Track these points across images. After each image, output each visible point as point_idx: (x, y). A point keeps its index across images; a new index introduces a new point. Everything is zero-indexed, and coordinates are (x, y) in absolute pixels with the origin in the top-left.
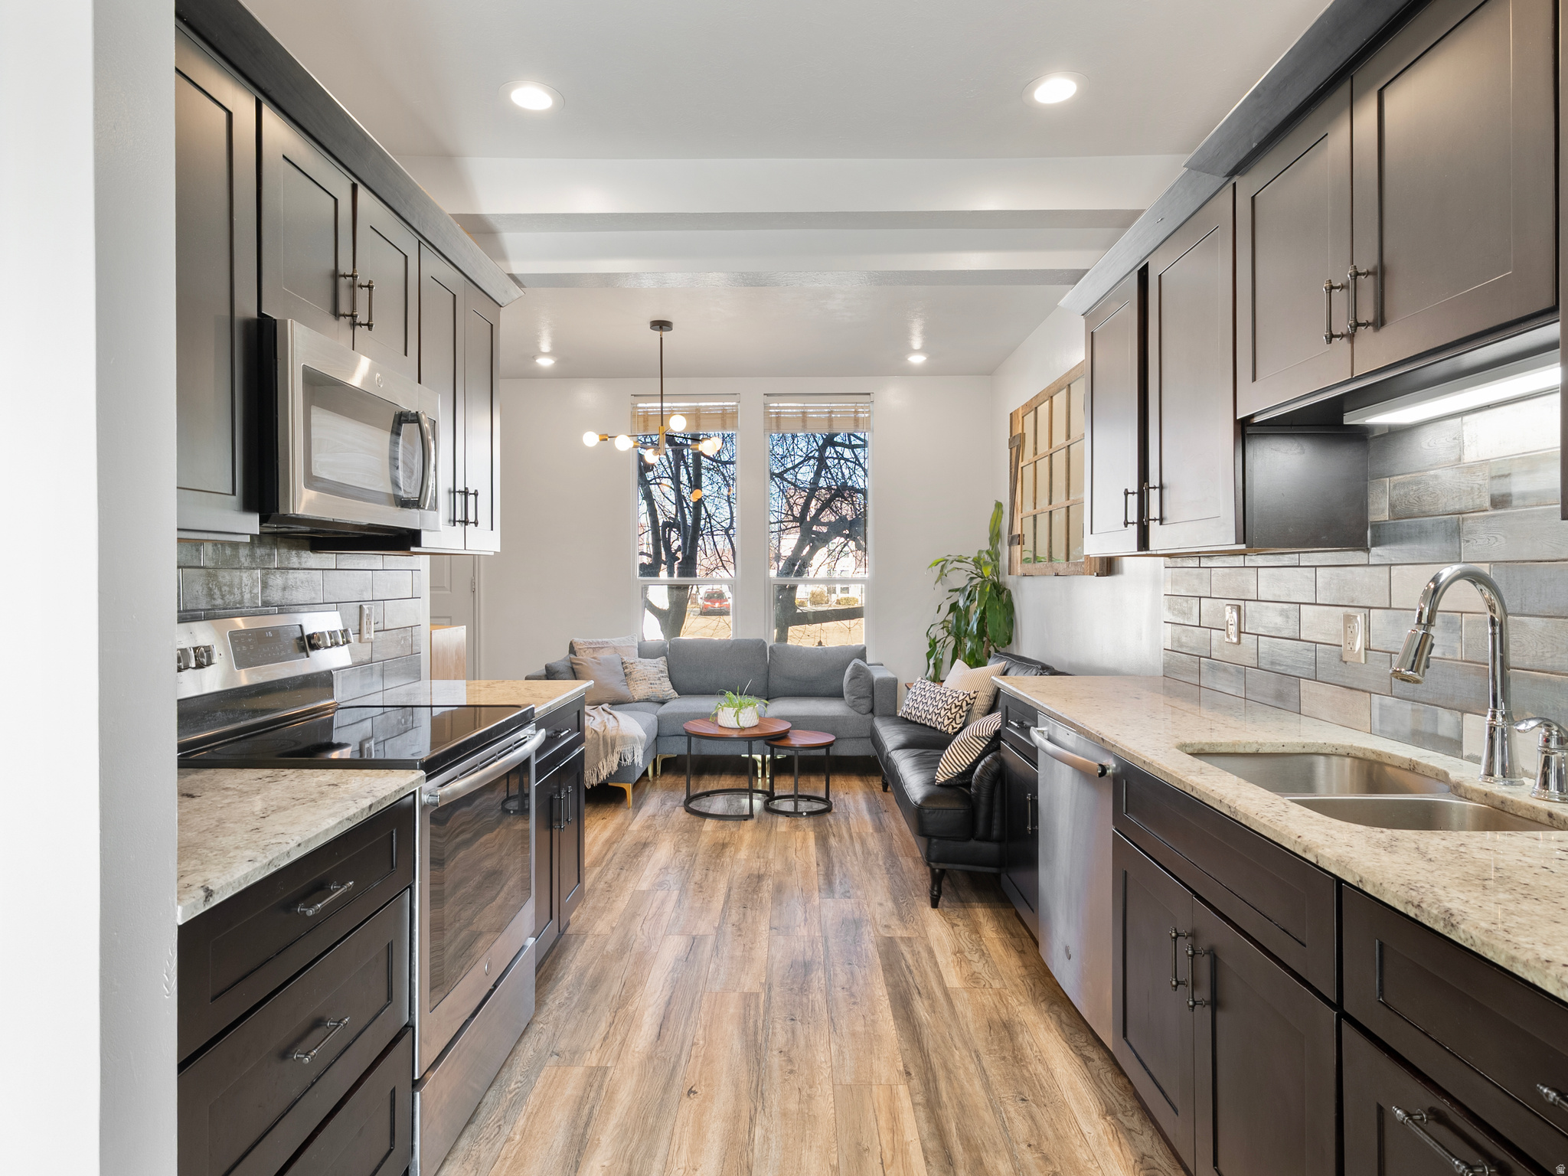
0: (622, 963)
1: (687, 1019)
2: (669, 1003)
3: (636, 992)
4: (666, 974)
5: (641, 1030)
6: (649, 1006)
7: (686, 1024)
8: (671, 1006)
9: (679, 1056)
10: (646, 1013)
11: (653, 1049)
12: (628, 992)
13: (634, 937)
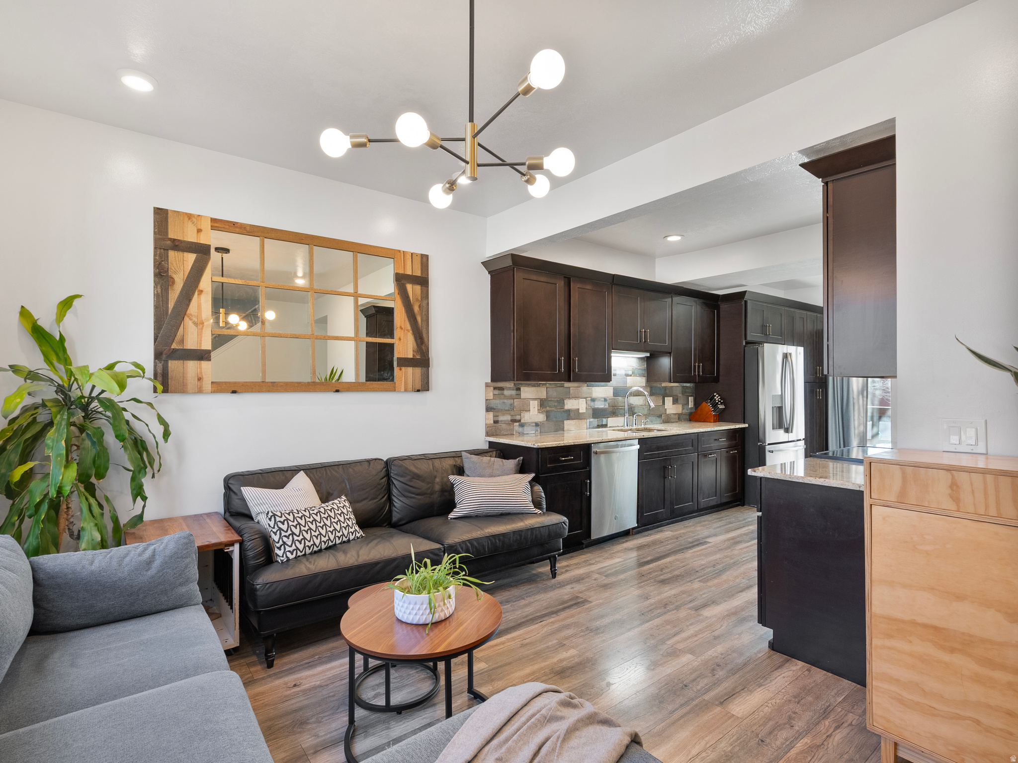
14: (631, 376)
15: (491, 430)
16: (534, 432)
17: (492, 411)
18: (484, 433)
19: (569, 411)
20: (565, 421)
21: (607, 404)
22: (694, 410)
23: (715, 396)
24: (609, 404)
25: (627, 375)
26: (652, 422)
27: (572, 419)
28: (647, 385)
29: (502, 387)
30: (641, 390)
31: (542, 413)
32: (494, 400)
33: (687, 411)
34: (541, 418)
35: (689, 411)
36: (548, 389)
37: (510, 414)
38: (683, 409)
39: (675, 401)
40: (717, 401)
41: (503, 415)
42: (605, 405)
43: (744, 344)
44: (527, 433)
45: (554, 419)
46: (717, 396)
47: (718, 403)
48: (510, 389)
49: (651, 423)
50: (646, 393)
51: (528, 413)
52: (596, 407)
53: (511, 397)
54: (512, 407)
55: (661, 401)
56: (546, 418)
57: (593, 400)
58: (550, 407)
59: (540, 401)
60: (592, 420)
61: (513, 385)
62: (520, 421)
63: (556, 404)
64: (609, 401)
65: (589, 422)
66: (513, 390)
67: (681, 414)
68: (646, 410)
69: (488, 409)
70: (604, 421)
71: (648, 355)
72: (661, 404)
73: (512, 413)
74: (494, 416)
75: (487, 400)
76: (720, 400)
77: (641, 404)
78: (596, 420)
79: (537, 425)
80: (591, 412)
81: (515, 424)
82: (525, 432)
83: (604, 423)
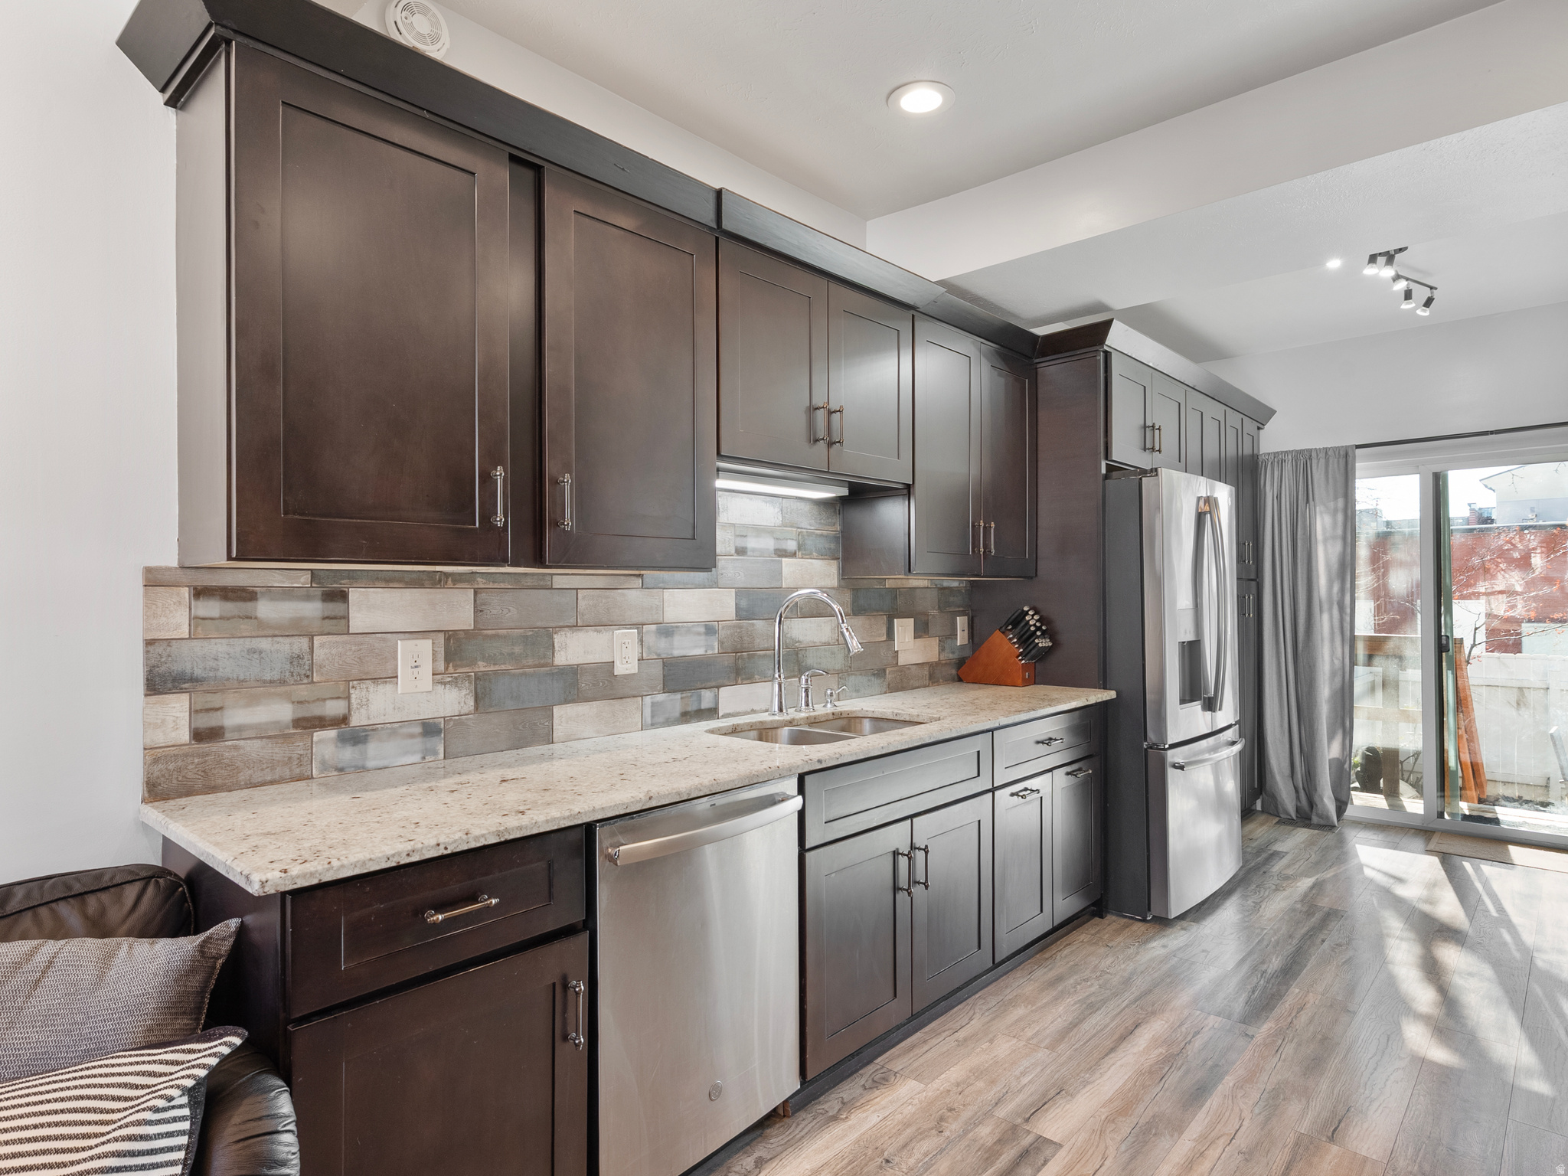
0: (1156, 1109)
1: (1102, 1030)
2: (1112, 1050)
3: (1151, 1066)
4: (1098, 1081)
5: (1153, 1035)
6: (1135, 1054)
7: (1106, 1026)
8: (1111, 1046)
9: (1127, 1006)
10: (1141, 1049)
11: (1148, 1018)
12: (1160, 1068)
13: (1123, 1148)
14: (793, 555)
15: (179, 770)
16: (417, 758)
17: (182, 691)
18: (138, 789)
19: (573, 672)
20: (556, 709)
21: (716, 644)
22: (968, 653)
23: (1027, 613)
24: (721, 643)
25: (782, 553)
26: (857, 691)
27: (587, 700)
28: (843, 583)
29: (243, 589)
30: (824, 597)
31: (455, 683)
32: (195, 643)
33: (951, 656)
34: (453, 701)
35: (956, 656)
36: (483, 596)
37: (288, 697)
38: (942, 649)
39: (922, 630)
40: (1032, 629)
41: (253, 701)
42: (710, 647)
43: (1104, 471)
44: (381, 764)
45: (510, 704)
46: (1031, 613)
47: (1035, 632)
48: (288, 594)
49: (854, 694)
50: (836, 607)
51: (387, 688)
52: (676, 653)
53: (296, 629)
54: (302, 669)
55: (884, 630)
56: (472, 703)
57: (667, 631)
58: (491, 660)
59: (447, 640)
60: (661, 697)
61: (308, 576)
62: (344, 720)
63: (517, 649)
64: (723, 633)
65: (653, 704)
66: (308, 598)
67: (937, 664)
68: (840, 656)
69: (158, 683)
70: (707, 698)
71: (844, 492)
72: (884, 638)
73: (303, 691)
74: (194, 712)
75: (149, 643)
76: (1038, 624)
77: (824, 639)
78: (678, 696)
79: (429, 729)
80: (657, 670)
81: (318, 735)
82: (370, 764)
83: (705, 705)
